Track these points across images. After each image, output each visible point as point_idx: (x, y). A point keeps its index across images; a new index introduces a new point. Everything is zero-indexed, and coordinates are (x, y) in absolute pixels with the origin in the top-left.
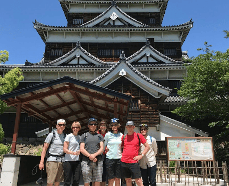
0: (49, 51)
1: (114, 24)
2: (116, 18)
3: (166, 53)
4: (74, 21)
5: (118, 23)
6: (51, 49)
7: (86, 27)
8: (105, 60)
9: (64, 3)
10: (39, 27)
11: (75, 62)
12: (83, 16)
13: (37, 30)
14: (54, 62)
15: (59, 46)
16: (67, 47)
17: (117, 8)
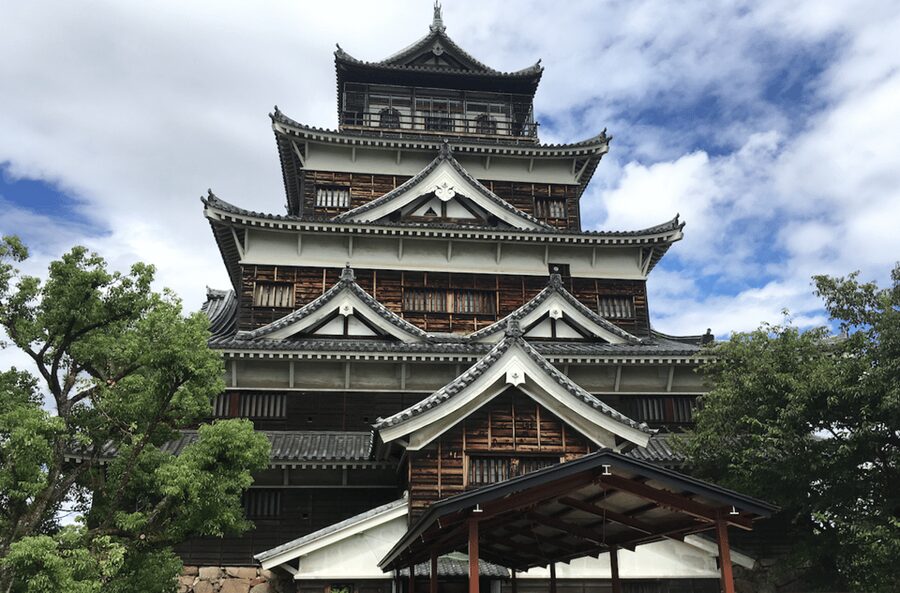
0: (252, 290)
1: (444, 212)
2: (454, 195)
3: (603, 311)
4: (319, 198)
5: (457, 213)
6: (259, 284)
7: (356, 221)
8: (425, 326)
9: (289, 138)
10: (220, 216)
11: (335, 329)
12: (348, 184)
13: (211, 223)
14: (275, 330)
15: (282, 277)
16: (307, 280)
17: (455, 166)
